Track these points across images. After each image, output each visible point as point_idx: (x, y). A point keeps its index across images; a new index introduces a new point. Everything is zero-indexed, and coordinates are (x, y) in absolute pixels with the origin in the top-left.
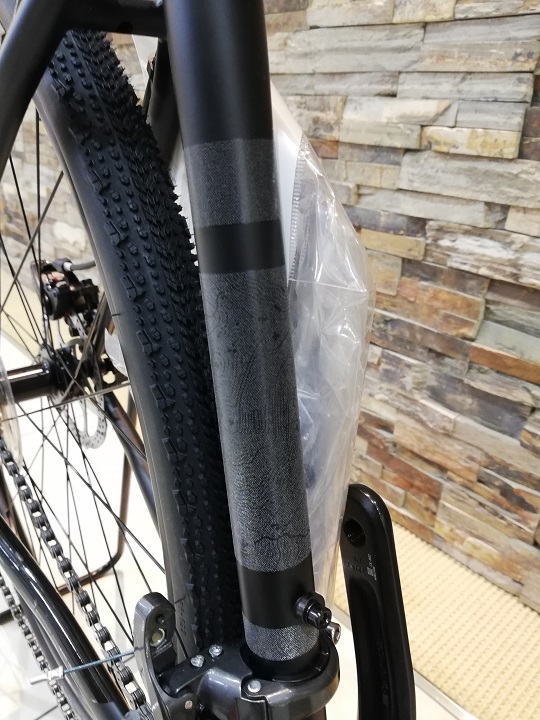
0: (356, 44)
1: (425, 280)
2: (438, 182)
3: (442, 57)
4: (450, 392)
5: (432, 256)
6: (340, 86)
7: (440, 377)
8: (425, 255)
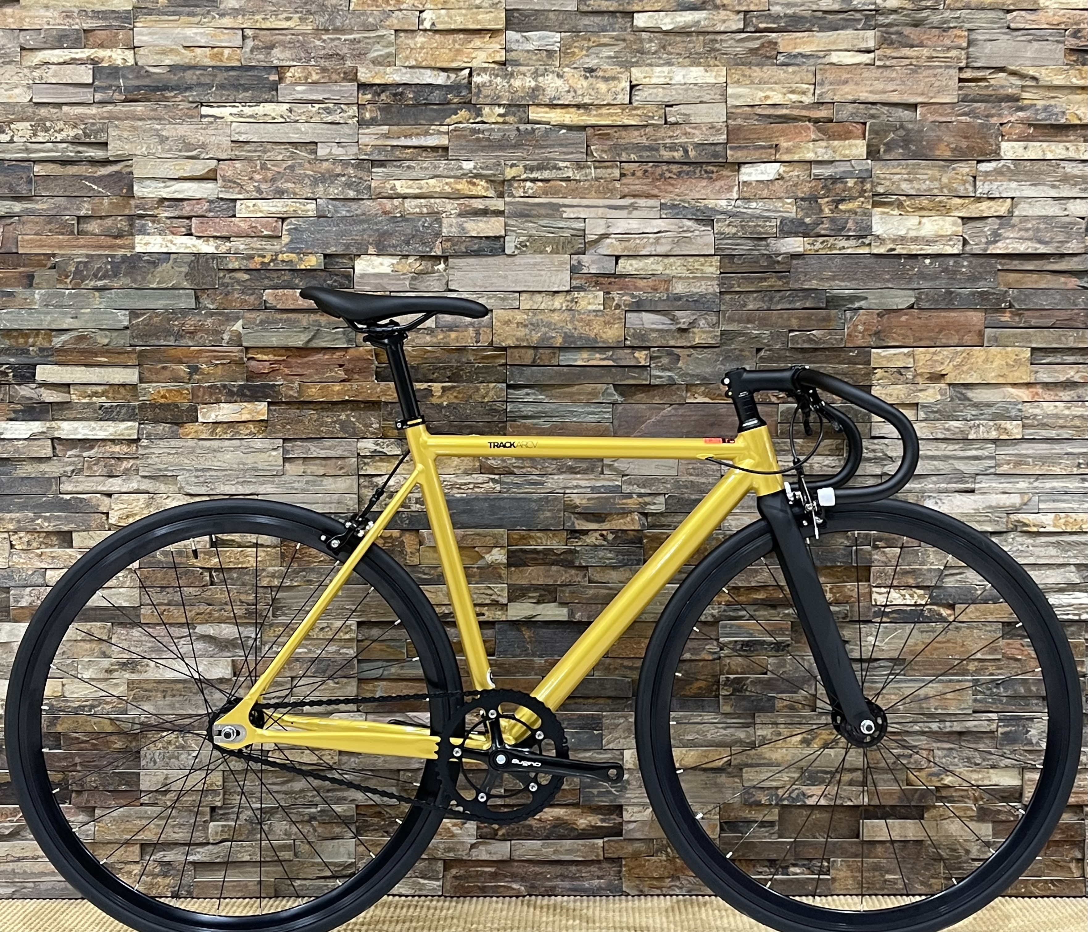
2: (1032, 555)
3: (1017, 464)
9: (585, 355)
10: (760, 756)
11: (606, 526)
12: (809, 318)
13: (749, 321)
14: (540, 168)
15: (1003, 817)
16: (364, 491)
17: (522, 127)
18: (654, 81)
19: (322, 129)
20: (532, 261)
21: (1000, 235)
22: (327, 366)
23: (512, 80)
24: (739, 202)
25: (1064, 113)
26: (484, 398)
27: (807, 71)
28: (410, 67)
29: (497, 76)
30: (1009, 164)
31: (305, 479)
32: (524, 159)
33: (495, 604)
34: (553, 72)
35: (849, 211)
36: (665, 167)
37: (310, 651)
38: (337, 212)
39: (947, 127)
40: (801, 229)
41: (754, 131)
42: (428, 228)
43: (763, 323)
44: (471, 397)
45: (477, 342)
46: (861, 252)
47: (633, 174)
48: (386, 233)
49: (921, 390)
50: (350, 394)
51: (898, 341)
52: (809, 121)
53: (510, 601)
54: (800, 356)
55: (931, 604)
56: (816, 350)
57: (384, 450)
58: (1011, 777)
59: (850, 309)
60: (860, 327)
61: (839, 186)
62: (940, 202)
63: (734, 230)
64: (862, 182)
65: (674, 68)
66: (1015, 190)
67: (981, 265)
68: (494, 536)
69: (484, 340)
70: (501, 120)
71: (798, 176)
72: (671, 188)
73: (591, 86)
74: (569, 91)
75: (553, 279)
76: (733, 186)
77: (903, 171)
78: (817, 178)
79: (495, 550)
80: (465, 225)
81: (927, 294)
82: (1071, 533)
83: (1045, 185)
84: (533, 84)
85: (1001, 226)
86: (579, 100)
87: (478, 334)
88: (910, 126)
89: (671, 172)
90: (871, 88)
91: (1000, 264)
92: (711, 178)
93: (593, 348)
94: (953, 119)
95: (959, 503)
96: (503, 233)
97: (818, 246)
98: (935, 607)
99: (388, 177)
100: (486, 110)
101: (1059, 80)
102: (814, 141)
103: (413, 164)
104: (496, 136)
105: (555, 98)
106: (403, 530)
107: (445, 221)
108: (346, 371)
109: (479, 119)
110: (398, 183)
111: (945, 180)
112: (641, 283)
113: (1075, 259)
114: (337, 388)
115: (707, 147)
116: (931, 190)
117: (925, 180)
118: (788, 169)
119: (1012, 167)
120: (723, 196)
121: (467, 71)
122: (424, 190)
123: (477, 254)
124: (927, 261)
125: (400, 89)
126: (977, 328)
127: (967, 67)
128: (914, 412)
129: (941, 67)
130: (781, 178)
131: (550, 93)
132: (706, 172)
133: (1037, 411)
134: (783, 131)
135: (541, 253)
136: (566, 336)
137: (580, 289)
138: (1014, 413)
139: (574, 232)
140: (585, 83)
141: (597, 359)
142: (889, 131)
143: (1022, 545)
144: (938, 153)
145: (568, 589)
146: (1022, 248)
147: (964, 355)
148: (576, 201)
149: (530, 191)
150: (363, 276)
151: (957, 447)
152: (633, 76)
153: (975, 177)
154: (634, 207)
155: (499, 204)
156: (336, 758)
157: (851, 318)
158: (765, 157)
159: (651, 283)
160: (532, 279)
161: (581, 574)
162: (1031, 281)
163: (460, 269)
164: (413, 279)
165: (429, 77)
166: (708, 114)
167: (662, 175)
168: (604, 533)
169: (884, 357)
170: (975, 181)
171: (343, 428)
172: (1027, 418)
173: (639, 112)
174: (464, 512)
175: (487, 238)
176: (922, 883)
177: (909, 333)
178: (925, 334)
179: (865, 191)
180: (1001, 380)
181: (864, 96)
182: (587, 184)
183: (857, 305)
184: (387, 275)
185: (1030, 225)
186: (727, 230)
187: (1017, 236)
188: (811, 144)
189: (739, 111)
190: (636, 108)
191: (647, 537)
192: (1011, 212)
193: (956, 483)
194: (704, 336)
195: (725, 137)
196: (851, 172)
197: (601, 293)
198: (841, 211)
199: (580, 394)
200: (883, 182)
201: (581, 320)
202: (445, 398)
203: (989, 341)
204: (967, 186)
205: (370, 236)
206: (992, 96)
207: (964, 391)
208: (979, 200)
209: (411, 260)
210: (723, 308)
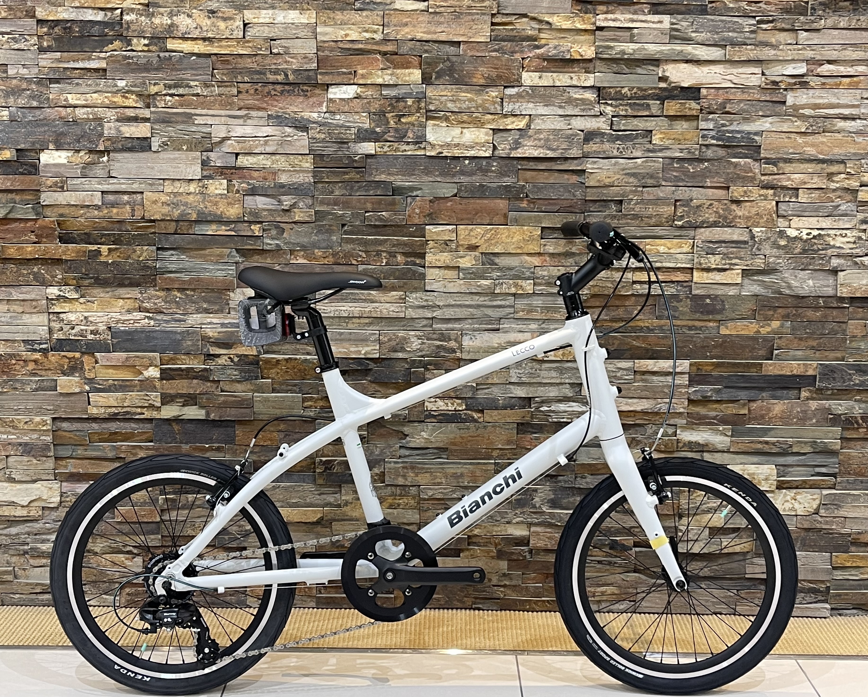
0: (467, 303)
1: (535, 433)
2: (539, 376)
3: (530, 311)
4: (564, 499)
5: (536, 418)
6: (457, 326)
7: (556, 491)
8: (532, 417)
9: (214, 227)
10: (344, 514)
11: (233, 351)
12: (380, 203)
13: (335, 204)
14: (176, 86)
15: (515, 557)
16: (53, 324)
17: (162, 55)
18: (261, 21)
19: (10, 54)
20: (172, 156)
21: (520, 143)
22: (23, 232)
23: (153, 19)
24: (327, 115)
25: (569, 51)
26: (139, 257)
27: (377, 15)
28: (76, 7)
29: (141, 15)
30: (528, 89)
31: (9, 315)
32: (165, 79)
33: (151, 407)
34: (184, 13)
35: (409, 123)
36: (271, 87)
37: (18, 437)
38: (25, 117)
39: (483, 61)
40: (373, 136)
41: (338, 61)
42: (93, 130)
43: (346, 205)
44: (129, 256)
45: (133, 216)
46: (419, 153)
47: (247, 92)
48: (62, 134)
49: (461, 257)
50: (39, 253)
51: (445, 220)
52: (380, 52)
53: (162, 404)
54: (374, 230)
55: (466, 410)
56: (385, 226)
57: (67, 295)
58: (521, 529)
59: (411, 196)
60: (417, 211)
61: (401, 104)
62: (476, 117)
63: (323, 136)
64: (418, 102)
65: (276, 11)
66: (532, 109)
67: (506, 165)
68: (150, 358)
69: (138, 214)
70: (146, 49)
71: (372, 95)
72: (276, 103)
73: (213, 25)
74: (196, 28)
75: (188, 170)
76: (323, 102)
77: (449, 94)
78: (385, 98)
79: (151, 368)
80: (121, 129)
81: (466, 187)
82: (568, 361)
83: (554, 105)
84: (169, 22)
85: (521, 136)
86: (204, 35)
87: (133, 210)
88: (454, 59)
89: (275, 91)
90: (425, 30)
91: (520, 164)
92: (306, 95)
93: (220, 221)
94: (487, 54)
95: (487, 339)
96: (149, 135)
97: (386, 149)
98: (469, 412)
99: (62, 92)
100: (135, 41)
101: (567, 25)
102: (382, 69)
103: (80, 81)
104: (143, 61)
105: (186, 33)
106: (83, 353)
107: (106, 125)
108: (37, 236)
109: (129, 48)
110: (69, 96)
111: (480, 102)
112: (256, 174)
113: (575, 162)
114: (30, 249)
115: (302, 72)
116: (469, 108)
117: (465, 101)
118: (364, 90)
119: (530, 92)
120: (315, 110)
121: (119, 11)
122: (89, 102)
123: (131, 150)
124: (467, 162)
125: (69, 25)
126: (504, 212)
127: (498, 13)
128: (457, 272)
129: (478, 14)
130: (358, 97)
131: (183, 29)
132: (302, 90)
133: (545, 273)
134: (359, 61)
135: (179, 150)
136: (200, 213)
137: (209, 177)
138: (528, 274)
139: (204, 135)
140: (209, 22)
141: (223, 230)
142: (439, 63)
143: (532, 369)
144: (475, 80)
145: (205, 397)
146: (536, 153)
147: (493, 232)
148: (204, 112)
149: (170, 103)
150: (46, 165)
151: (486, 298)
152: (245, 17)
153: (502, 99)
154: (247, 117)
155: (146, 113)
156: (40, 513)
157: (411, 203)
158: (345, 81)
159: (262, 174)
160: (172, 170)
161: (215, 386)
162: (542, 178)
163: (118, 161)
164: (83, 168)
165: (90, 16)
166: (302, 47)
167: (269, 93)
168: (232, 356)
169: (435, 232)
170: (502, 102)
171: (36, 279)
172: (538, 278)
173: (250, 45)
174: (128, 340)
175: (138, 138)
176: (458, 601)
177: (453, 214)
178: (465, 216)
179: (421, 109)
180: (519, 251)
181: (419, 36)
182: (212, 98)
183: (415, 194)
184: (63, 165)
185: (542, 136)
186: (318, 136)
187: (532, 144)
188: (380, 72)
189: (326, 45)
190: (248, 42)
191: (262, 360)
192: (528, 126)
193: (486, 324)
194: (302, 215)
195: (316, 65)
196: (411, 94)
197: (225, 181)
198: (403, 123)
199: (211, 255)
200: (434, 102)
201: (211, 201)
202: (111, 257)
203: (511, 222)
204: (496, 105)
205: (50, 136)
206: (515, 36)
207: (493, 258)
208: (506, 116)
209: (82, 153)
210: (316, 193)
